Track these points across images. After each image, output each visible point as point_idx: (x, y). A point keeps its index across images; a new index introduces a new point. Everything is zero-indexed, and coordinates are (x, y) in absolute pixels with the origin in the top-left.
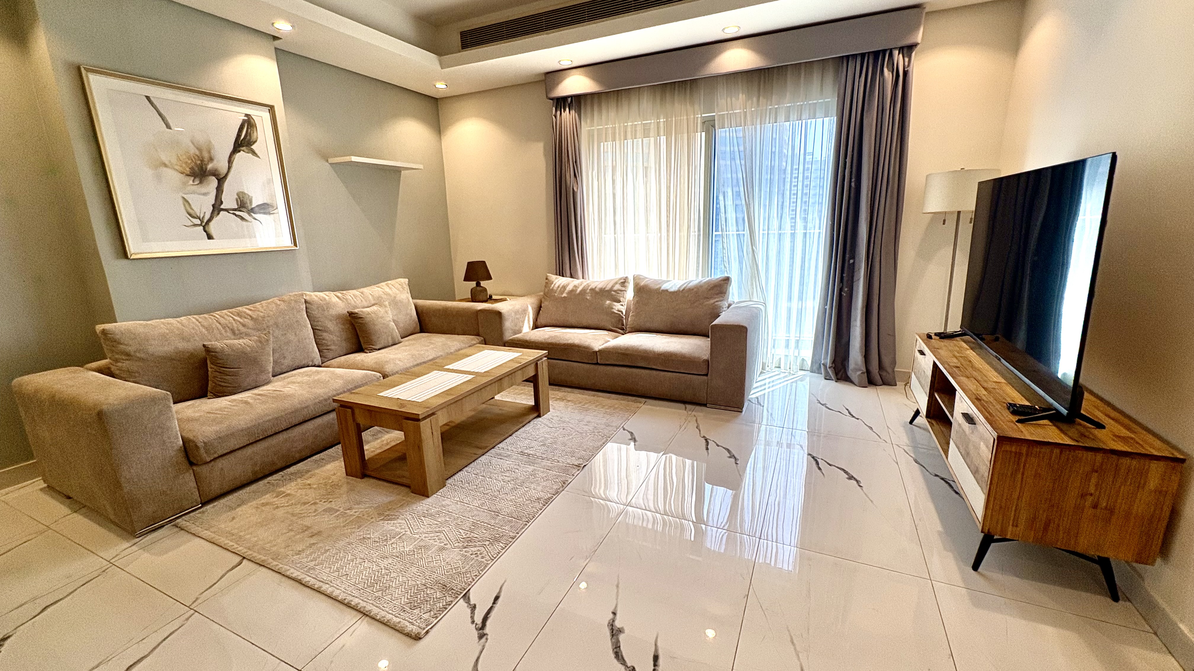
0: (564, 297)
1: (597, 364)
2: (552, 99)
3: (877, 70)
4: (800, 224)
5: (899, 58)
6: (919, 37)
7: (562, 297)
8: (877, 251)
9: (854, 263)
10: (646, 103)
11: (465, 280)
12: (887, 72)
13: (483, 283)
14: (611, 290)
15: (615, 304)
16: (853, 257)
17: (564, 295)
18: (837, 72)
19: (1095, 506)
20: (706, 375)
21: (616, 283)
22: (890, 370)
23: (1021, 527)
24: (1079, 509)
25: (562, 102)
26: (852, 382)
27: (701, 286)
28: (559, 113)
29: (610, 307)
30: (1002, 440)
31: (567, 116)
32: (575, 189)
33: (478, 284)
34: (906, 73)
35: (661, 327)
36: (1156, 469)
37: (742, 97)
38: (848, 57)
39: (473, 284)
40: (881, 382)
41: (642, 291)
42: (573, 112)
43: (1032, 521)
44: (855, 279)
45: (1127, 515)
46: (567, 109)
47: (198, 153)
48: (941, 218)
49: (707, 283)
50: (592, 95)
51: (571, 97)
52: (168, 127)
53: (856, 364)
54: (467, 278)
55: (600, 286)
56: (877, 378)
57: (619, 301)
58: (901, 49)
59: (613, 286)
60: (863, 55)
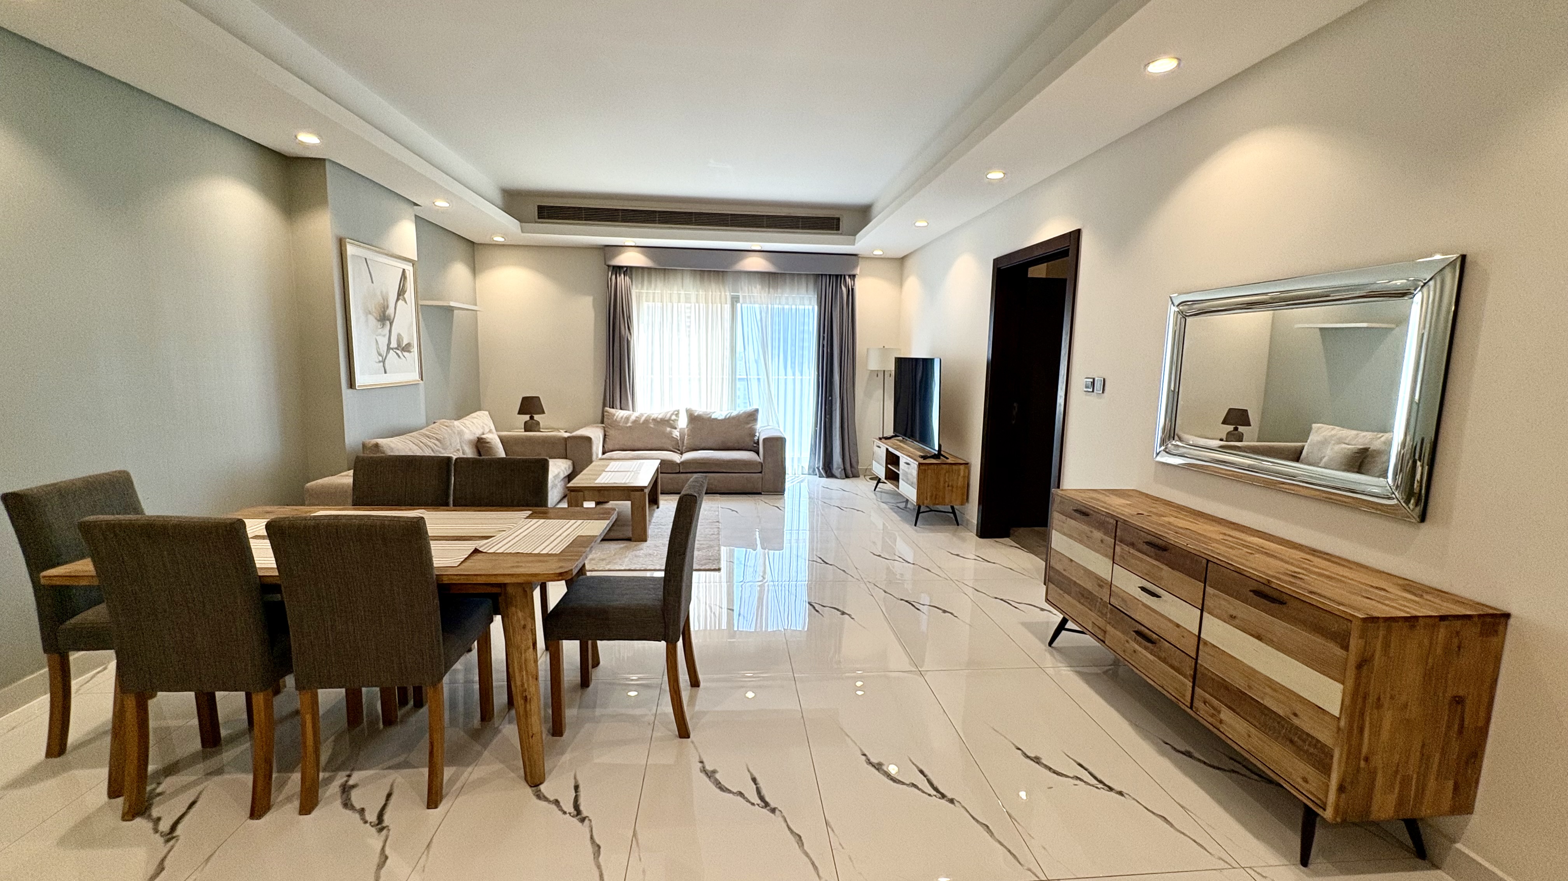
0: (630, 426)
1: (679, 473)
2: (609, 266)
3: (838, 287)
4: (797, 373)
5: (848, 280)
6: (857, 271)
7: (627, 427)
8: (845, 391)
9: (832, 400)
10: (688, 281)
11: (519, 413)
12: (844, 288)
13: (536, 417)
14: (670, 419)
15: (674, 430)
16: (831, 395)
17: (629, 424)
18: (816, 282)
19: (948, 486)
20: (761, 472)
21: (672, 414)
22: (856, 466)
23: (929, 500)
24: (944, 487)
25: (618, 270)
26: (836, 477)
27: (741, 415)
28: (614, 277)
29: (671, 433)
30: (920, 464)
31: (622, 280)
32: (629, 339)
33: (532, 418)
34: (852, 289)
35: (714, 446)
36: (962, 467)
37: (759, 287)
38: (822, 275)
39: (527, 417)
40: (851, 475)
41: (694, 419)
42: (627, 278)
43: (931, 496)
44: (834, 409)
45: (957, 486)
46: (622, 275)
47: (382, 302)
48: (876, 373)
49: (744, 413)
50: (643, 268)
51: (627, 267)
52: (373, 282)
53: (838, 464)
54: (521, 412)
55: (660, 417)
56: (849, 472)
57: (676, 428)
58: (849, 276)
59: (671, 417)
60: (830, 275)
